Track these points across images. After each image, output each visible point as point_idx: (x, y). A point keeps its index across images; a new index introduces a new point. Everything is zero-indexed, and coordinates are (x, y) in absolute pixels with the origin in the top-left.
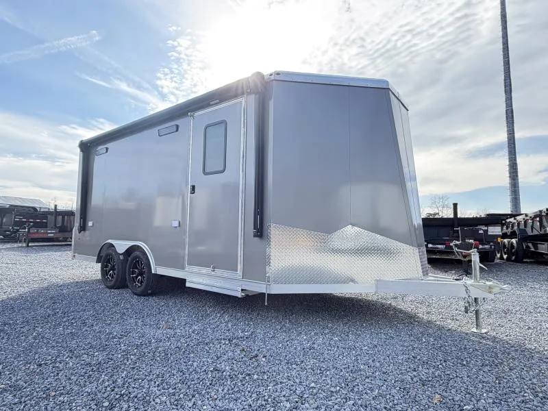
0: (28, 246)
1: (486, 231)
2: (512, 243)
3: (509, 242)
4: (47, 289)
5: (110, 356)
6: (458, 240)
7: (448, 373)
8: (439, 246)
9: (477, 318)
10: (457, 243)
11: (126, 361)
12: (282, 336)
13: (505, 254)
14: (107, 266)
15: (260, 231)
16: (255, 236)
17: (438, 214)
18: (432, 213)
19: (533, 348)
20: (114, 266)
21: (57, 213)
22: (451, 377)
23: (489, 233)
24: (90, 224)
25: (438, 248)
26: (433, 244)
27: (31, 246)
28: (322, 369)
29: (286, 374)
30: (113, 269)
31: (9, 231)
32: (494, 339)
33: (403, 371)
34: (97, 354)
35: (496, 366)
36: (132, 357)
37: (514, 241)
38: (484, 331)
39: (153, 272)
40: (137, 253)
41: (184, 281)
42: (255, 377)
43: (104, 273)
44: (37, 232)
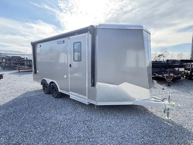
0: (19, 72)
1: (178, 70)
2: (188, 73)
3: (187, 72)
4: (26, 93)
5: (46, 129)
6: (167, 74)
7: (154, 140)
8: (160, 76)
9: (168, 114)
10: (167, 75)
11: (51, 131)
12: (101, 120)
13: (185, 76)
14: (44, 86)
15: (93, 85)
16: (92, 86)
17: (163, 55)
18: (160, 54)
19: (186, 128)
20: (47, 87)
21: (27, 60)
22: (155, 142)
23: (179, 71)
24: (38, 72)
25: (159, 76)
26: (158, 74)
27: (20, 72)
28: (113, 137)
29: (101, 139)
30: (46, 87)
31: (13, 66)
32: (173, 123)
33: (139, 139)
34: (42, 127)
35: (171, 137)
36: (53, 129)
37: (189, 72)
38: (170, 118)
39: (59, 91)
40: (53, 84)
41: (69, 96)
42: (91, 140)
43: (44, 89)
44: (21, 67)
